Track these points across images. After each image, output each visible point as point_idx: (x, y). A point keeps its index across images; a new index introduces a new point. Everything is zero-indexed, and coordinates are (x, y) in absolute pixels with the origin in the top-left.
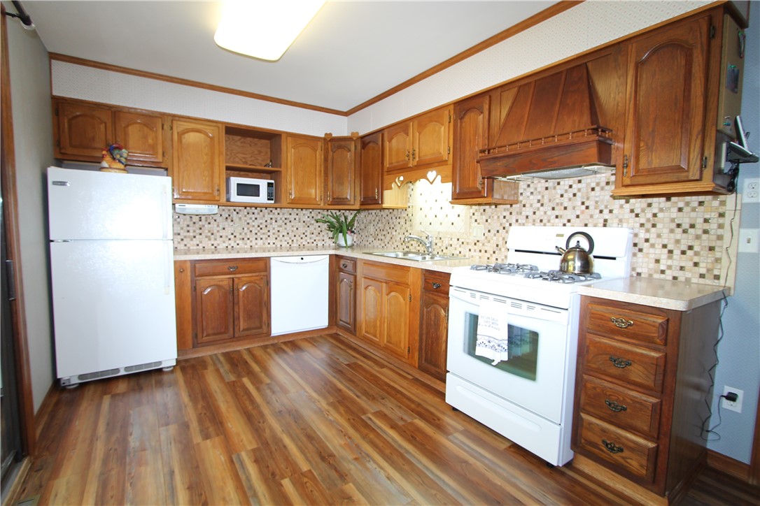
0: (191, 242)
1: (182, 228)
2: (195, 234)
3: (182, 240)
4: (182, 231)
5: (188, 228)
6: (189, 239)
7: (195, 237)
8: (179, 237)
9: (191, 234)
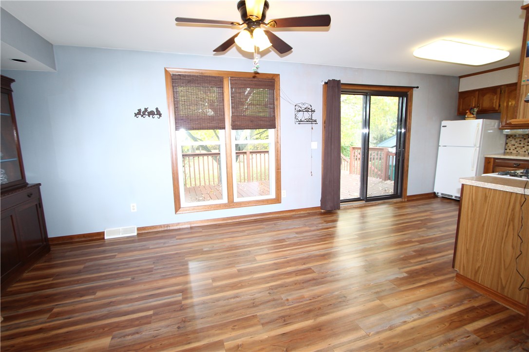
0: (521, 150)
1: (516, 142)
2: (524, 145)
3: (516, 148)
4: (516, 144)
5: (520, 142)
6: (520, 148)
7: (524, 147)
8: (514, 147)
9: (522, 145)
